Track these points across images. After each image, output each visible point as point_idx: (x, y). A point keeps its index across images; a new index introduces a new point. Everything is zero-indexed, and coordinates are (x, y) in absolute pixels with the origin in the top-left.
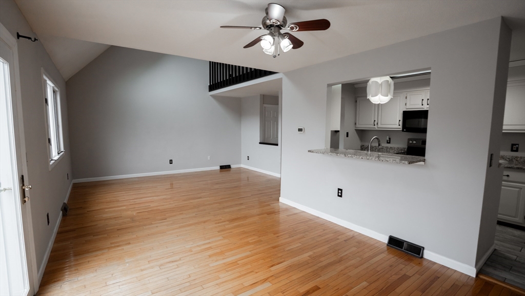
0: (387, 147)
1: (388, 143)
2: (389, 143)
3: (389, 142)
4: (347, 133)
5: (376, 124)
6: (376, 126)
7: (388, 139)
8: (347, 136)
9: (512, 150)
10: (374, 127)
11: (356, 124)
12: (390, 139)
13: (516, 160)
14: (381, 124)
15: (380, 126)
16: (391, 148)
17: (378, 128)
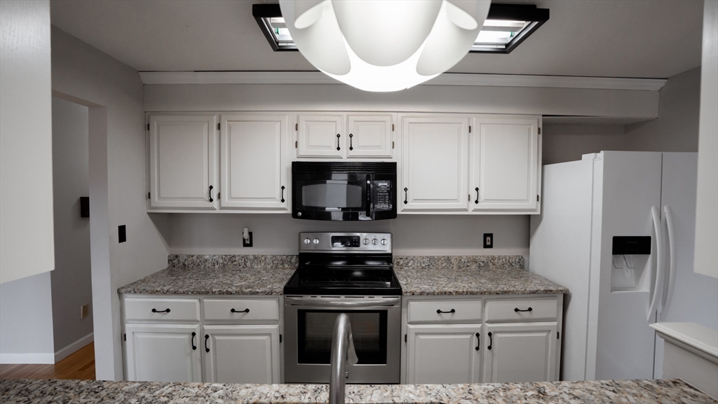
0: (245, 258)
1: (245, 245)
2: (251, 245)
3: (248, 244)
4: (122, 230)
5: (214, 197)
6: (215, 203)
7: (246, 236)
8: (122, 238)
9: (486, 246)
10: (209, 205)
11: (149, 196)
12: (250, 234)
13: (494, 264)
14: (231, 198)
15: (226, 201)
16: (255, 258)
17: (221, 208)
